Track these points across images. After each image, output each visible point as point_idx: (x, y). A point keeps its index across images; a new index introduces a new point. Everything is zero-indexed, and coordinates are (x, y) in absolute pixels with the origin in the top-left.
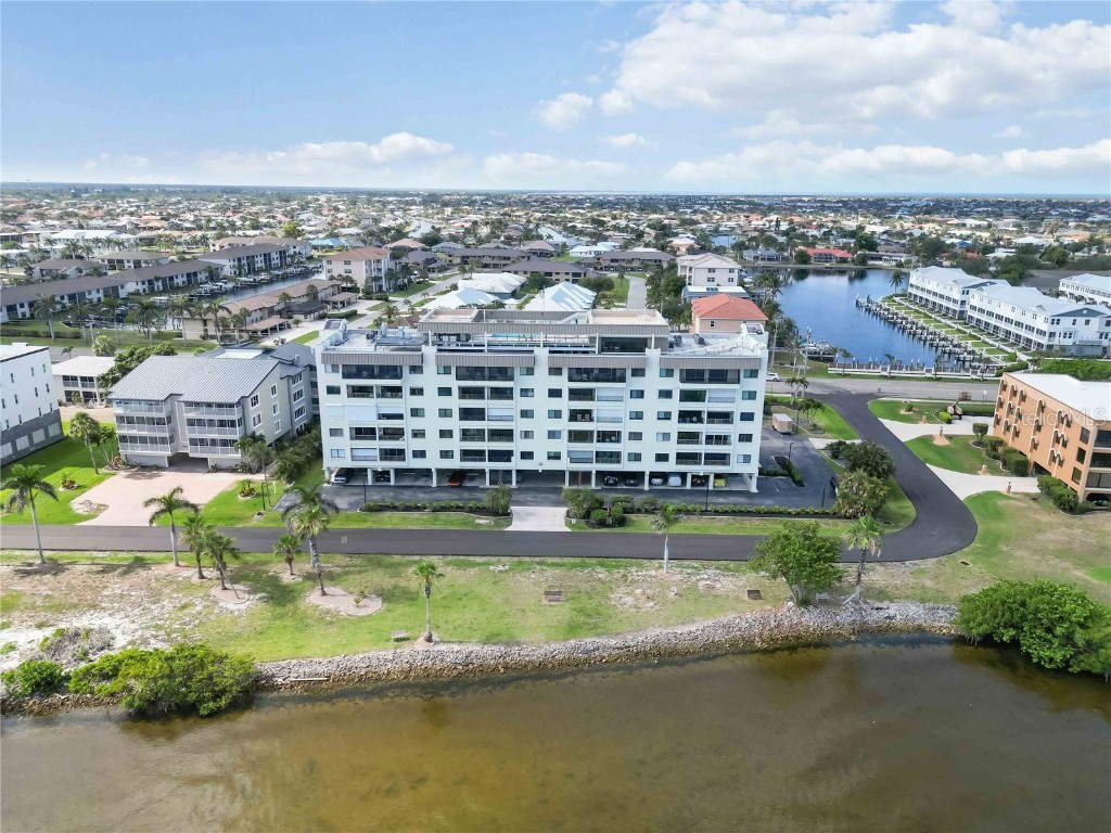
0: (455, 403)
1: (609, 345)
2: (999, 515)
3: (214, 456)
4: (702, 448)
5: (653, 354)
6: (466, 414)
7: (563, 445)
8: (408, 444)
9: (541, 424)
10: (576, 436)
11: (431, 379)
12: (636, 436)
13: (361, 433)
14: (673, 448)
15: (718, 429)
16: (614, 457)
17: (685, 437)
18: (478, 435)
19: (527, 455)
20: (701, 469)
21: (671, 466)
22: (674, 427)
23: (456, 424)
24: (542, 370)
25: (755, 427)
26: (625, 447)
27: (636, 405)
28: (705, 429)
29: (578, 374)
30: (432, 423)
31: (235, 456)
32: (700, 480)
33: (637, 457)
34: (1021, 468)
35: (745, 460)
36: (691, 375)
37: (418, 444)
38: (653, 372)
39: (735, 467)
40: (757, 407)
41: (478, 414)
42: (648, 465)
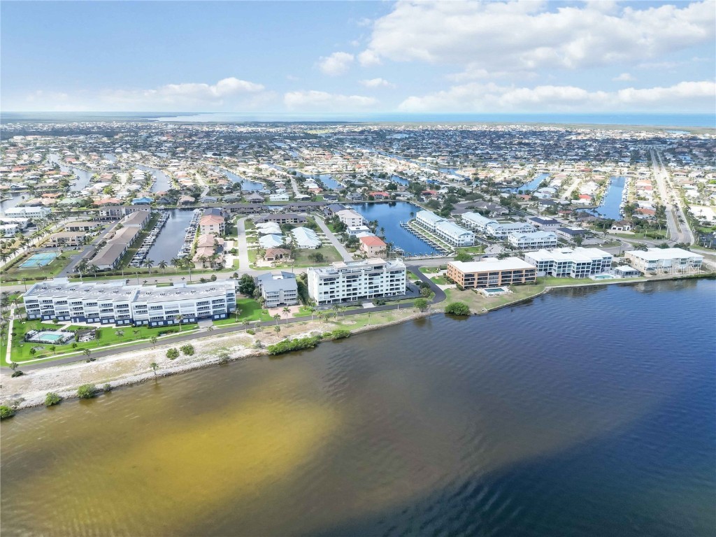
0: (346, 284)
1: (375, 268)
2: (449, 293)
3: (288, 303)
4: (395, 287)
5: (384, 268)
6: (348, 286)
7: (368, 290)
8: (335, 294)
9: (363, 286)
10: (370, 288)
11: (341, 280)
12: (382, 286)
13: (326, 293)
14: (389, 288)
15: (397, 283)
16: (378, 291)
17: (391, 285)
18: (349, 290)
19: (360, 293)
20: (395, 291)
21: (389, 291)
22: (389, 283)
23: (346, 288)
24: (363, 275)
25: (404, 281)
26: (380, 289)
27: (382, 280)
28: (395, 283)
29: (370, 275)
30: (341, 289)
31: (295, 302)
32: (394, 294)
33: (382, 290)
34: (453, 282)
35: (403, 288)
36: (392, 273)
37: (338, 294)
38: (385, 273)
39: (401, 290)
40: (404, 277)
41: (350, 286)
42: (384, 292)
